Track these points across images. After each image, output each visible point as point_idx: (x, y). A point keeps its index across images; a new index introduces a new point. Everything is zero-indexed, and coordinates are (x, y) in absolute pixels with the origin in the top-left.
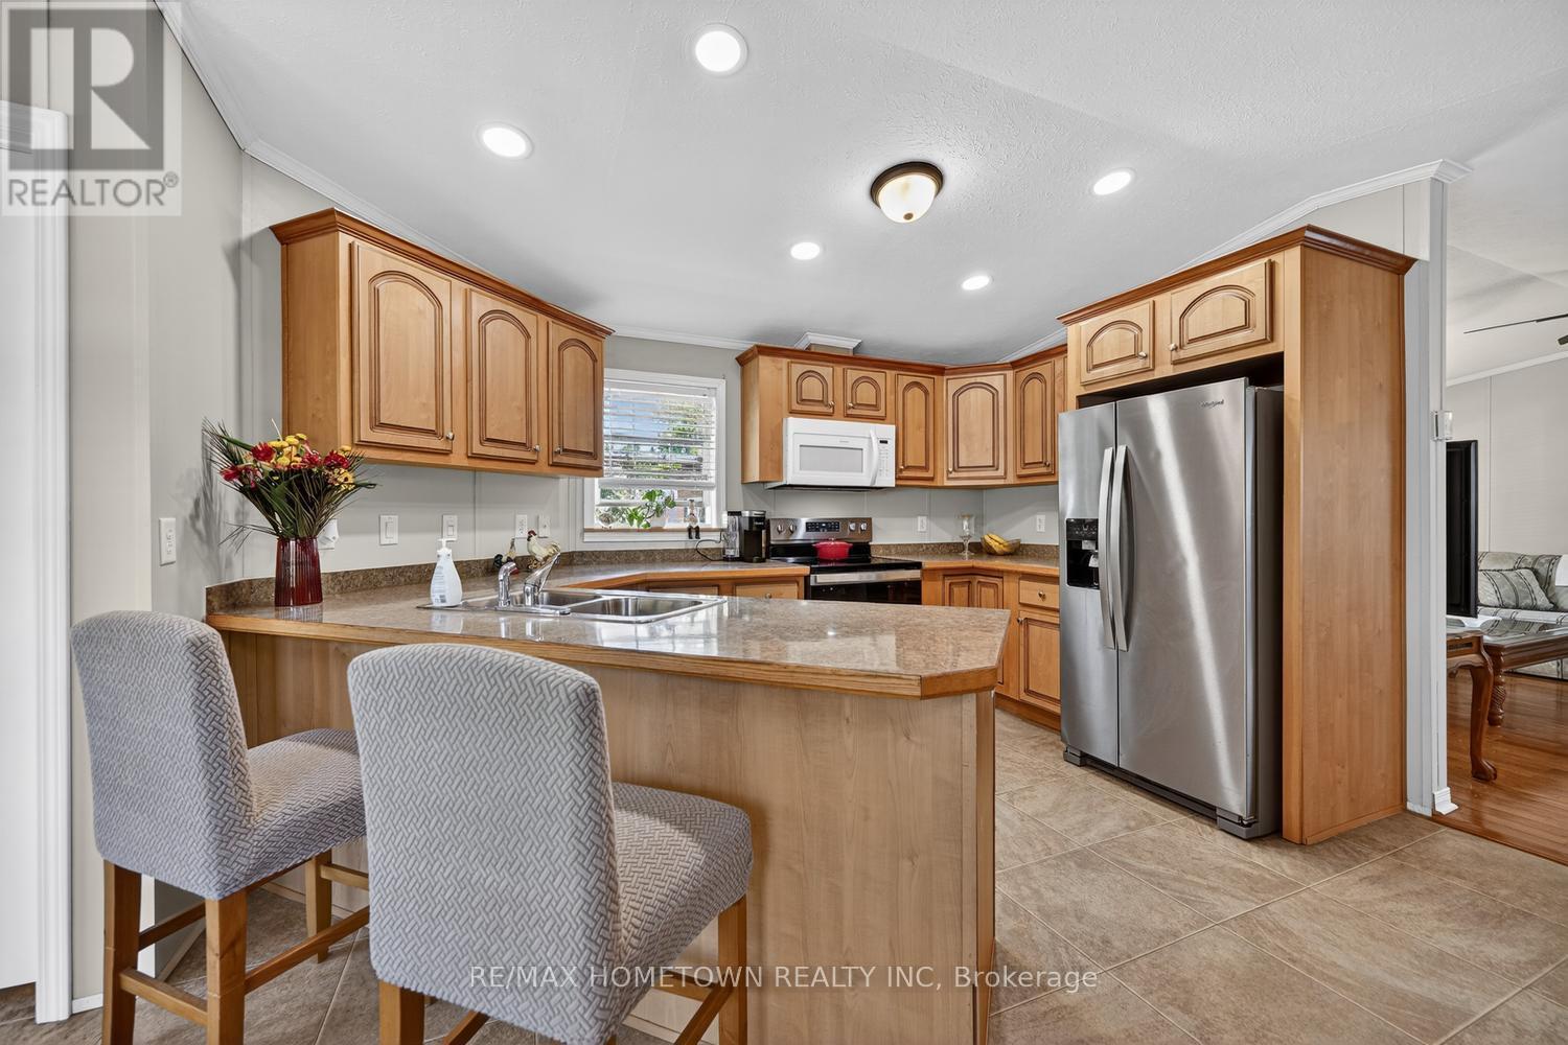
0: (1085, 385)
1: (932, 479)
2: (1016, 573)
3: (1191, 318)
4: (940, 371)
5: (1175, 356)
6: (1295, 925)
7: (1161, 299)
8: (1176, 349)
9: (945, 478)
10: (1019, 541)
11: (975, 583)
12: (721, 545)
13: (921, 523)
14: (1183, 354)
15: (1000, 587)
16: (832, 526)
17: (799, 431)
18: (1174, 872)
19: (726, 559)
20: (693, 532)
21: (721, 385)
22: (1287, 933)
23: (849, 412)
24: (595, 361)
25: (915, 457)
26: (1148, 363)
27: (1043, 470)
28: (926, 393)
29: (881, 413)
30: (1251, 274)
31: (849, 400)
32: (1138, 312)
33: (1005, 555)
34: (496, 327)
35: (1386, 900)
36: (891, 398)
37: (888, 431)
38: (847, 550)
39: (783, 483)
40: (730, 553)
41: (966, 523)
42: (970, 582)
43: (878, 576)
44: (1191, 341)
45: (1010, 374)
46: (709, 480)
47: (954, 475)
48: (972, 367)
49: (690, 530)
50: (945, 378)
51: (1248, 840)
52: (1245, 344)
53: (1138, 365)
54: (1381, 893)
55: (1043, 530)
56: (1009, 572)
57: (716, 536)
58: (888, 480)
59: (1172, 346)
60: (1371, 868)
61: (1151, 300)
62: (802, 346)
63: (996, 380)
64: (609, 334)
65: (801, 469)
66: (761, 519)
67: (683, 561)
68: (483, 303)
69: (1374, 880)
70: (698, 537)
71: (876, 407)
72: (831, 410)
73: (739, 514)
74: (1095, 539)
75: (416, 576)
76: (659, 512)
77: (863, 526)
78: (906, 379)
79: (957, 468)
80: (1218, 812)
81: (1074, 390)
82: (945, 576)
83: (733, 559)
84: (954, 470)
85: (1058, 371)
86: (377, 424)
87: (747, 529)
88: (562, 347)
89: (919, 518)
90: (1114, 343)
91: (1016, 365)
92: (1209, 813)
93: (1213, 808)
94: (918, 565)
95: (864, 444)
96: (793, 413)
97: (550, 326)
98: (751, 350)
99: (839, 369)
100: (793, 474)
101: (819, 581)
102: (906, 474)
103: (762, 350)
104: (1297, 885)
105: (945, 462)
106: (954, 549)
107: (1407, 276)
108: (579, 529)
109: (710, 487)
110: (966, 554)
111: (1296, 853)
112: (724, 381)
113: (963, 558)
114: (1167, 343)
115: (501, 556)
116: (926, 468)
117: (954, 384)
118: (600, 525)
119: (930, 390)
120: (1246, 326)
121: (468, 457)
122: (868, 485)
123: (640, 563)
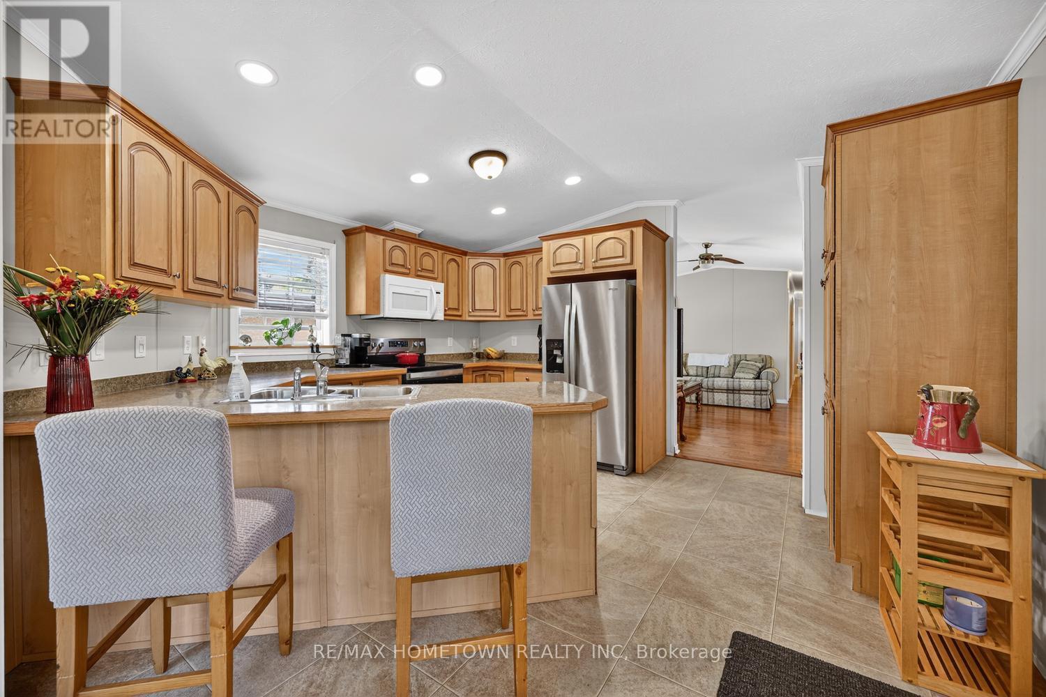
0: (552, 272)
1: (460, 316)
2: (513, 368)
3: (602, 248)
4: (465, 253)
5: (594, 265)
6: (652, 499)
7: (589, 237)
8: (594, 262)
9: (467, 315)
10: (504, 351)
11: (487, 375)
12: (334, 357)
13: (450, 341)
14: (598, 264)
15: (502, 376)
16: (404, 343)
17: (392, 283)
18: (608, 493)
19: (340, 366)
20: (315, 348)
21: (333, 247)
22: (651, 503)
23: (419, 273)
24: (255, 223)
25: (453, 304)
26: (582, 266)
27: (522, 313)
28: (458, 266)
29: (435, 276)
30: (624, 234)
31: (418, 265)
32: (577, 241)
33: (498, 359)
34: (203, 192)
35: (672, 485)
36: (440, 266)
37: (440, 286)
38: (417, 358)
39: (381, 316)
40: (342, 362)
41: (474, 342)
42: (484, 375)
43: (438, 373)
44: (601, 259)
45: (502, 259)
46: (325, 312)
47: (472, 314)
48: (480, 252)
49: (312, 347)
50: (467, 257)
51: (626, 476)
52: (622, 263)
53: (578, 266)
54: (670, 483)
55: (516, 345)
56: (507, 368)
57: (331, 351)
58: (440, 316)
59: (593, 260)
60: (664, 476)
61: (583, 236)
62: (387, 228)
63: (495, 262)
64: (262, 203)
65: (393, 307)
66: (368, 339)
67: (306, 369)
68: (194, 174)
69: (667, 480)
70: (318, 351)
71: (432, 271)
72: (408, 272)
73: (350, 336)
74: (562, 349)
75: (119, 386)
76: (291, 334)
77: (421, 343)
78: (448, 257)
79: (474, 310)
80: (615, 467)
81: (545, 274)
82: (473, 371)
83: (346, 366)
84: (473, 311)
85: (529, 262)
86: (134, 265)
87: (358, 345)
88: (239, 210)
89: (449, 338)
90: (566, 254)
91: (506, 255)
92: (611, 469)
93: (612, 466)
94: (460, 366)
95: (427, 293)
96: (387, 271)
97: (231, 195)
98: (361, 228)
99: (413, 246)
100: (389, 311)
101: (411, 377)
102: (448, 312)
103: (369, 229)
104: (647, 487)
105: (467, 307)
106: (468, 356)
107: (667, 242)
108: (226, 346)
109: (325, 317)
110: (475, 359)
111: (641, 476)
112: (335, 245)
113: (472, 361)
114: (591, 260)
115: (181, 369)
116: (457, 309)
117: (472, 262)
118: (242, 343)
119: (460, 263)
120: (623, 256)
121: (184, 291)
122: (430, 318)
123: (275, 370)
